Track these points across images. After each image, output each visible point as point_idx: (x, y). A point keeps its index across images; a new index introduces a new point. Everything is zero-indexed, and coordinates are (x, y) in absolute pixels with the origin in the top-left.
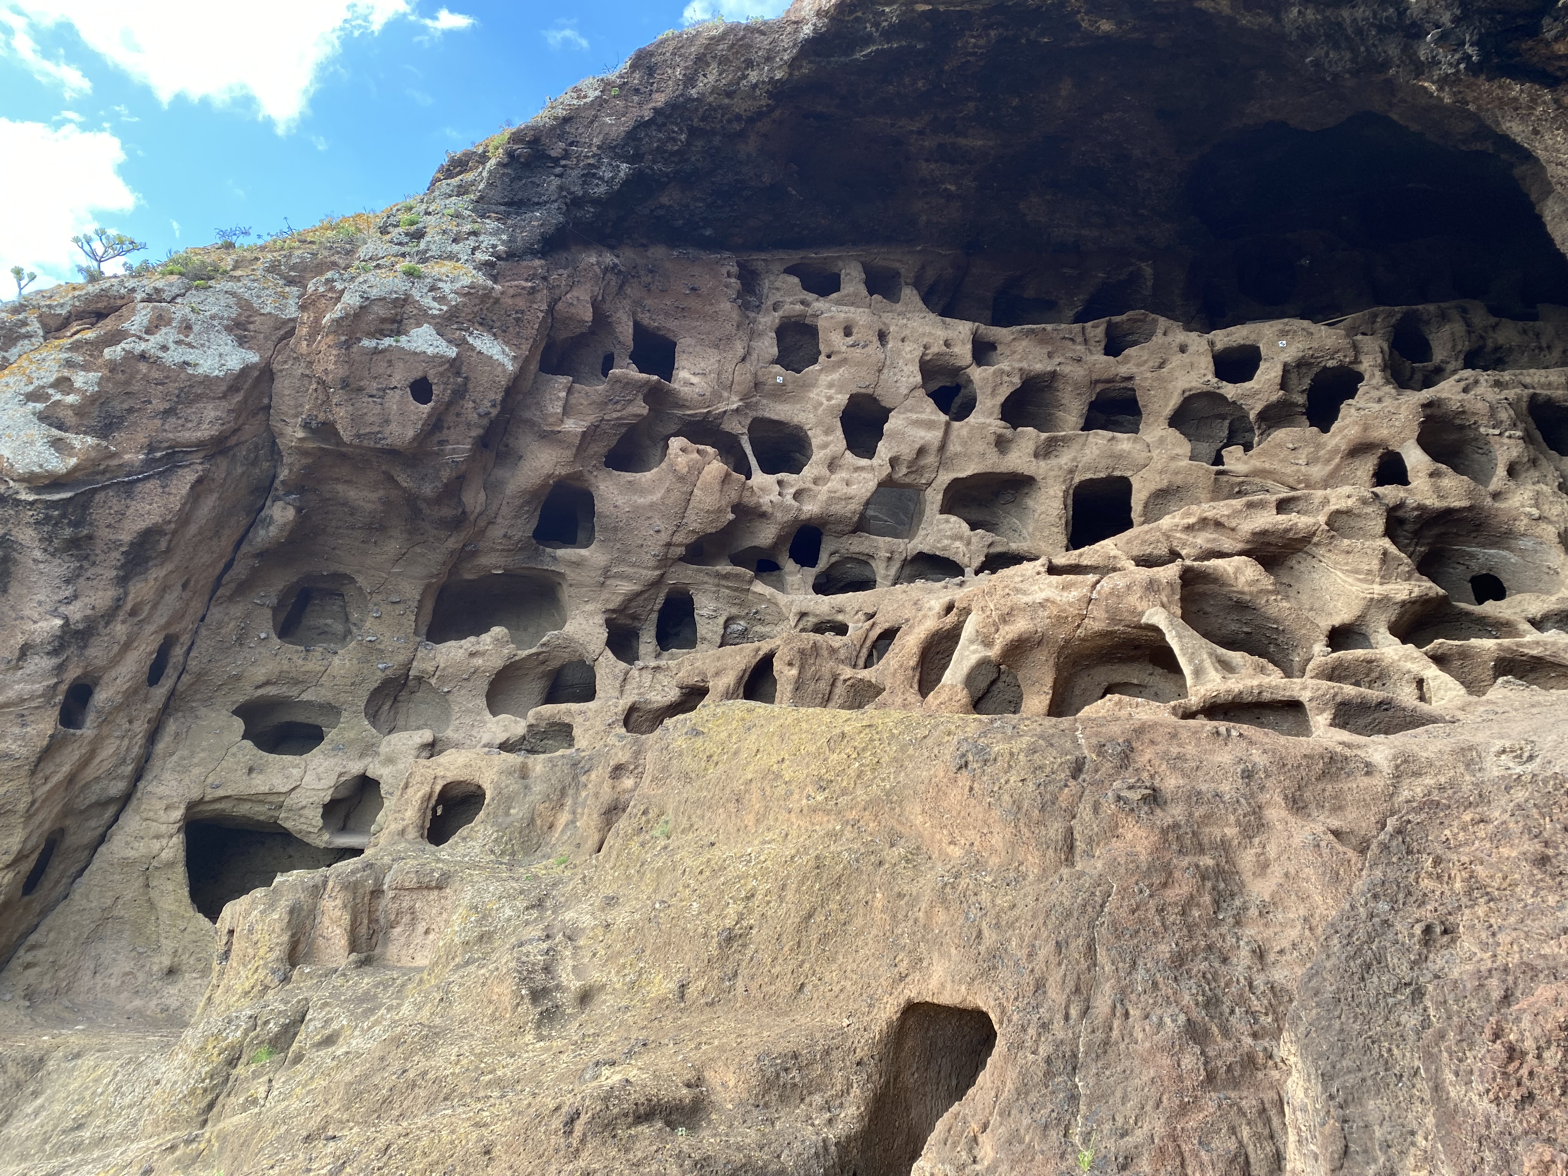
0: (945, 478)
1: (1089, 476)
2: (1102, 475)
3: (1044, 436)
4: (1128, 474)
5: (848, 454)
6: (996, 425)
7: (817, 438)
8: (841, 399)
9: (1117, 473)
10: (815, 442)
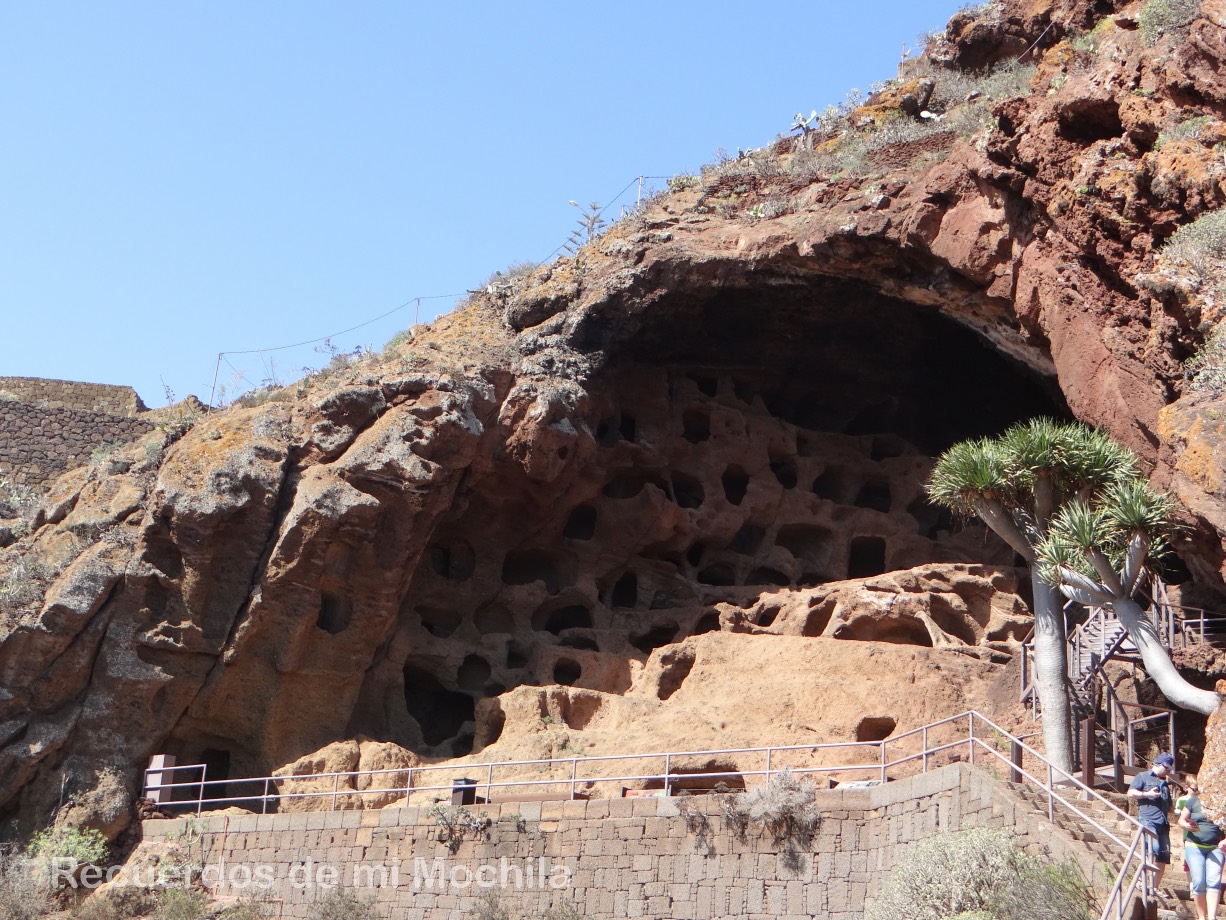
0: (779, 523)
1: (861, 535)
2: (869, 535)
3: (838, 506)
4: (884, 537)
5: (727, 501)
6: (812, 496)
7: (708, 489)
8: (724, 466)
9: (878, 535)
10: (706, 490)
